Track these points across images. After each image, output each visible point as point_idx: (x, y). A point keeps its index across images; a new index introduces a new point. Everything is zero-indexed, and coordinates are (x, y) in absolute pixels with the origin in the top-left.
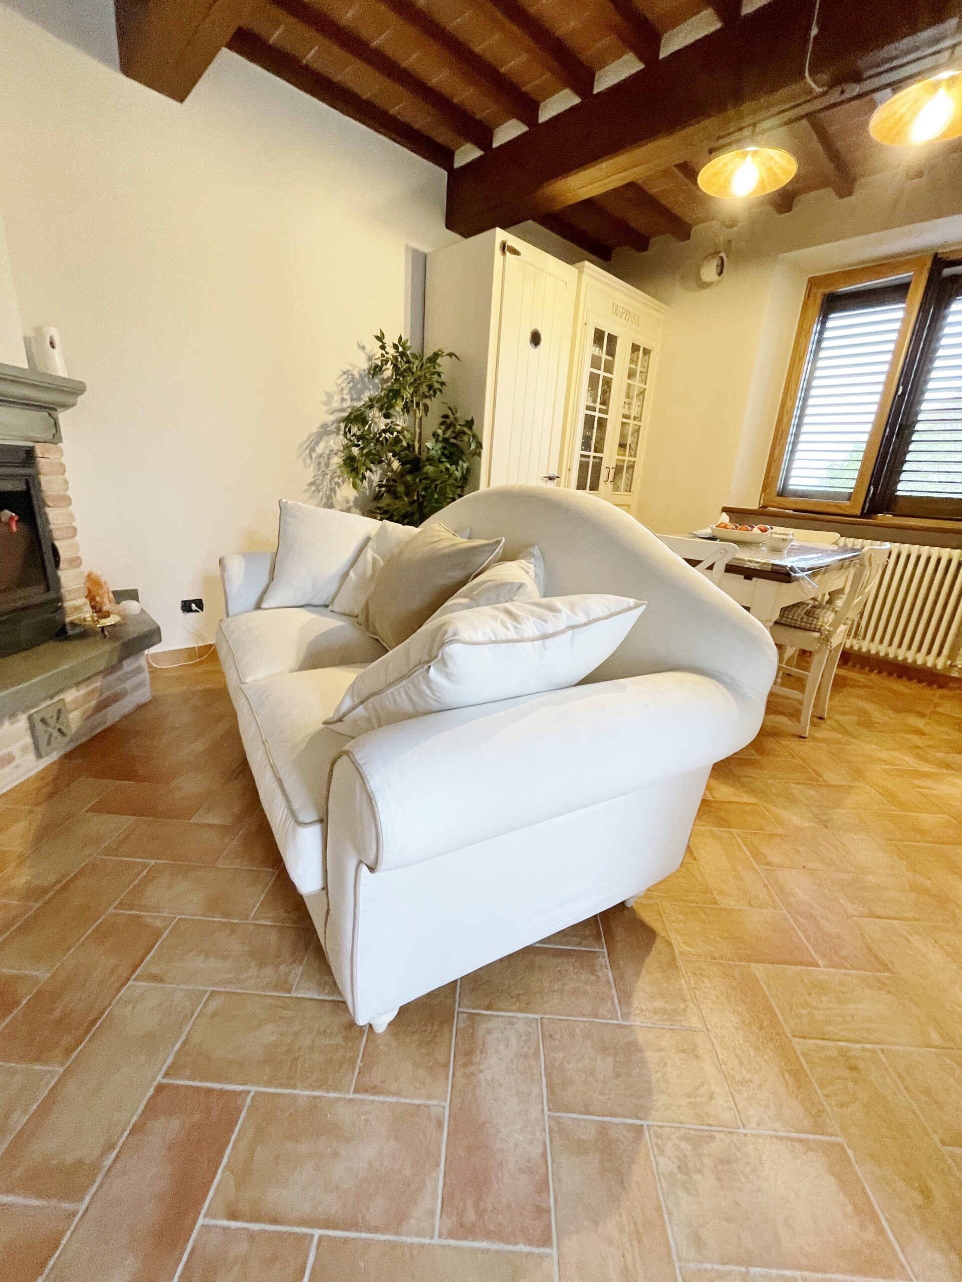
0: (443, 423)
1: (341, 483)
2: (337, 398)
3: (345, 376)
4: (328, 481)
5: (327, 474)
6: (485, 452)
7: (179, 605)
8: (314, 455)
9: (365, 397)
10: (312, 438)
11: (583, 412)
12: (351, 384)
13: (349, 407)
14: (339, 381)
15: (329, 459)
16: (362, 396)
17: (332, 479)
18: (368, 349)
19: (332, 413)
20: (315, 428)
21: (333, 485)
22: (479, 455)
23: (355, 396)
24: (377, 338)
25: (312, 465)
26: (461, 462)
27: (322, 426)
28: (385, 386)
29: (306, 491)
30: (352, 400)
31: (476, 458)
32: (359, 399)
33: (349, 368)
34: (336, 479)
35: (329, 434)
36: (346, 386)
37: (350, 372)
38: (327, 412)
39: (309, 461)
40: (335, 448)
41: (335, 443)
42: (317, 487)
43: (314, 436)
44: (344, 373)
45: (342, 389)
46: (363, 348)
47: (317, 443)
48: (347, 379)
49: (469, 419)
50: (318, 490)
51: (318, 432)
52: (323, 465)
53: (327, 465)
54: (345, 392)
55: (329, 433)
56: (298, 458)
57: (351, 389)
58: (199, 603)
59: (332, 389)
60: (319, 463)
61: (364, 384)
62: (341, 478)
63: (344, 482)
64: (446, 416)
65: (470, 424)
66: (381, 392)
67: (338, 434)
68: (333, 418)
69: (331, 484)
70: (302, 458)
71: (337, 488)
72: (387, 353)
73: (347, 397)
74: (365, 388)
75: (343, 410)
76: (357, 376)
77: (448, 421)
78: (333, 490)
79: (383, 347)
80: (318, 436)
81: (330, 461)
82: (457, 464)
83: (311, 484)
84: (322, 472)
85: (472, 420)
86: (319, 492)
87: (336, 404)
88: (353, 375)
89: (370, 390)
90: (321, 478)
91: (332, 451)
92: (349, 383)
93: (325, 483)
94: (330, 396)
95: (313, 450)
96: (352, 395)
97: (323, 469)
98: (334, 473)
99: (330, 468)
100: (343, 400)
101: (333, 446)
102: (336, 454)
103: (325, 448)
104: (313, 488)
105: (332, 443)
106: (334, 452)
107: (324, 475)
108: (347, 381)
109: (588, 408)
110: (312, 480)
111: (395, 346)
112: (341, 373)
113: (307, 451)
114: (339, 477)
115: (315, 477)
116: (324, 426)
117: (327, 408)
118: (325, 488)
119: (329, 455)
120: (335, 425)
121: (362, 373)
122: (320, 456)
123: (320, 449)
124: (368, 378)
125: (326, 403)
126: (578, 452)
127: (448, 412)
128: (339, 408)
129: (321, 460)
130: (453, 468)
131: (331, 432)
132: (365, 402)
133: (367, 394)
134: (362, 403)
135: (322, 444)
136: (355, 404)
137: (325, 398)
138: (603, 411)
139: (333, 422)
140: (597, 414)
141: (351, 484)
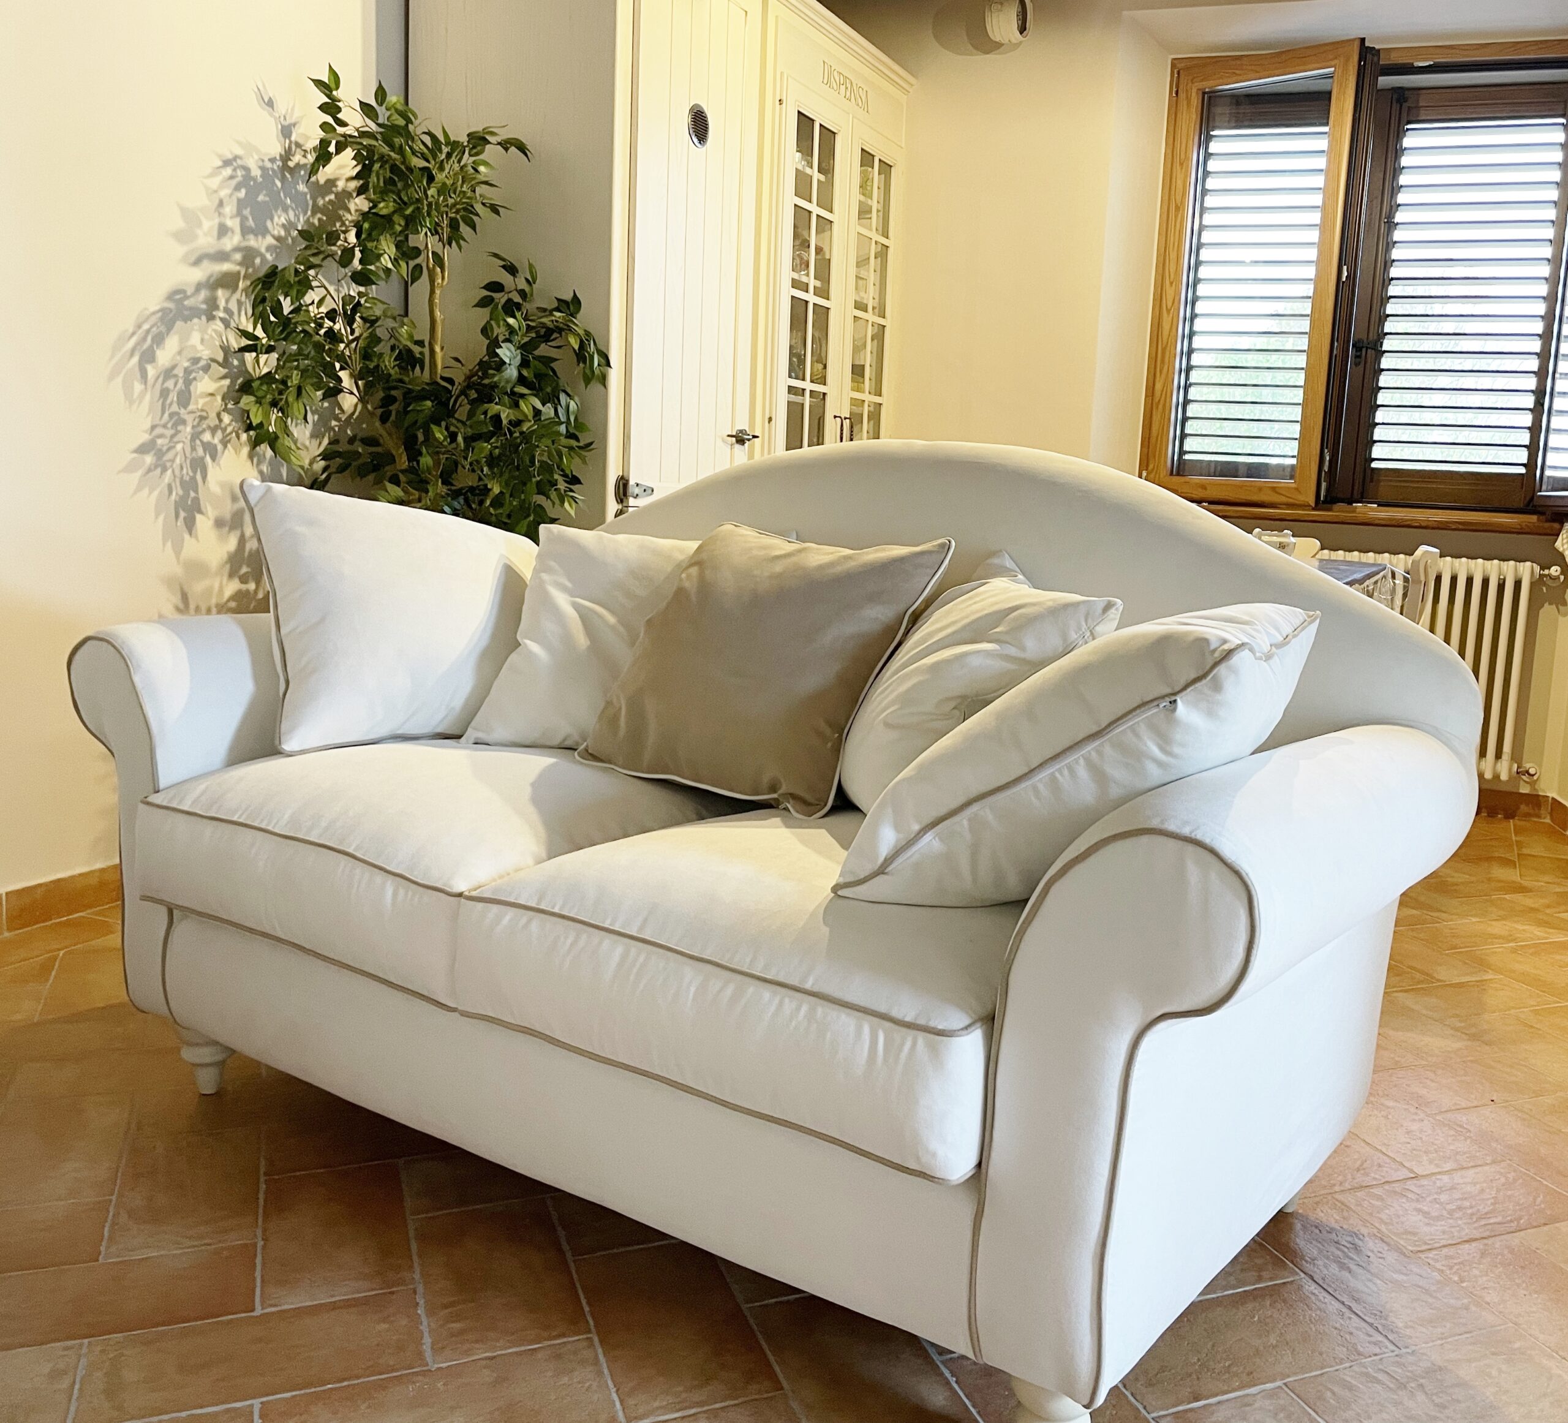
0: (484, 303)
1: (220, 447)
2: (210, 224)
3: (228, 171)
4: (188, 442)
5: (184, 422)
6: (615, 376)
8: (151, 371)
9: (277, 223)
10: (146, 327)
11: (787, 292)
12: (242, 193)
13: (237, 249)
14: (214, 183)
15: (188, 382)
16: (269, 224)
17: (195, 436)
18: (281, 107)
19: (197, 262)
20: (154, 301)
21: (200, 451)
22: (603, 380)
23: (251, 223)
24: (318, 83)
25: (148, 397)
26: (563, 397)
27: (170, 297)
28: (321, 202)
29: (129, 468)
30: (245, 231)
31: (595, 386)
32: (263, 231)
33: (239, 151)
34: (207, 437)
35: (187, 319)
36: (231, 196)
37: (239, 162)
38: (184, 259)
39: (138, 387)
40: (205, 353)
41: (202, 340)
42: (160, 454)
43: (154, 319)
44: (227, 163)
45: (221, 204)
46: (270, 103)
47: (159, 340)
48: (232, 177)
49: (568, 297)
50: (161, 466)
51: (162, 310)
52: (173, 397)
53: (185, 398)
54: (229, 209)
55: (192, 314)
56: (112, 377)
57: (241, 204)
59: (200, 200)
60: (164, 393)
61: (273, 194)
62: (219, 434)
63: (225, 443)
64: (495, 287)
65: (572, 306)
66: (314, 213)
67: (211, 318)
68: (198, 274)
69: (193, 449)
70: (119, 380)
71: (208, 459)
72: (343, 124)
73: (234, 224)
74: (278, 204)
75: (222, 256)
76: (256, 172)
77: (501, 298)
78: (199, 465)
79: (331, 108)
80: (162, 319)
81: (192, 388)
82: (556, 403)
83: (142, 449)
84: (171, 415)
85: (576, 301)
86: (164, 470)
87: (206, 240)
88: (247, 169)
89: (285, 210)
90: (169, 433)
91: (196, 361)
92: (237, 188)
93: (179, 447)
94: (187, 214)
95: (149, 357)
96: (243, 219)
97: (175, 408)
98: (202, 418)
99: (191, 407)
100: (223, 230)
101: (200, 347)
102: (206, 369)
103: (180, 353)
104: (149, 459)
105: (195, 339)
106: (202, 363)
107: (175, 425)
108: (234, 182)
109: (796, 284)
110: (146, 437)
111: (365, 107)
112: (220, 163)
113: (135, 359)
114: (213, 430)
115: (153, 427)
116: (177, 295)
117: (180, 250)
118: (178, 461)
119: (187, 371)
120: (203, 294)
121: (269, 165)
122: (168, 373)
123: (165, 356)
124: (283, 179)
125: (180, 237)
126: (784, 380)
127: (506, 278)
128: (212, 251)
129: (170, 384)
130: (548, 410)
131: (195, 313)
132: (278, 239)
133: (280, 218)
134: (270, 240)
135: (172, 343)
136: (252, 242)
137: (180, 224)
138: (823, 292)
139: (199, 287)
140: (811, 298)
141: (246, 450)
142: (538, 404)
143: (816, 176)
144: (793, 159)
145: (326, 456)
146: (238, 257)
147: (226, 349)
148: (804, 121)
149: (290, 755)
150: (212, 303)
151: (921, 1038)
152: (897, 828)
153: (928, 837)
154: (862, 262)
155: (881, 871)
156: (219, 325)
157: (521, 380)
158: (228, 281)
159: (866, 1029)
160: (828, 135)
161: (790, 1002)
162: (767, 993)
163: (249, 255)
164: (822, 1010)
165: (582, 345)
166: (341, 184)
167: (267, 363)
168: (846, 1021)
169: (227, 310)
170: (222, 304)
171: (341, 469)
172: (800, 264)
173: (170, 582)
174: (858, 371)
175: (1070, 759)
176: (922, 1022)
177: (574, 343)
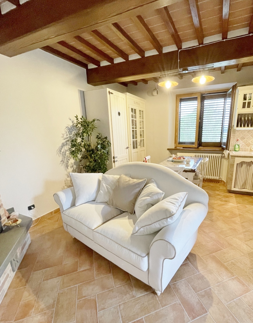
0: (97, 138)
1: (70, 159)
2: (65, 135)
3: (67, 128)
5: (65, 157)
6: (112, 145)
7: (27, 208)
8: (61, 153)
9: (73, 133)
10: (60, 148)
11: (132, 129)
12: (69, 130)
13: (69, 137)
14: (65, 130)
15: (65, 153)
17: (67, 158)
18: (72, 119)
19: (65, 139)
20: (60, 145)
21: (68, 160)
22: (110, 146)
23: (70, 133)
24: (75, 117)
26: (106, 149)
27: (62, 144)
28: (78, 129)
29: (60, 164)
30: (70, 134)
32: (71, 134)
33: (68, 126)
35: (64, 146)
38: (63, 140)
39: (60, 155)
40: (67, 149)
42: (63, 161)
44: (66, 127)
45: (66, 132)
46: (70, 119)
47: (62, 149)
49: (106, 137)
50: (64, 162)
51: (62, 146)
52: (64, 155)
54: (67, 133)
57: (69, 132)
58: (33, 206)
59: (64, 132)
60: (63, 155)
61: (72, 130)
64: (98, 136)
65: (106, 138)
66: (77, 131)
68: (65, 141)
70: (58, 154)
72: (79, 121)
73: (68, 134)
75: (67, 138)
76: (70, 128)
77: (99, 137)
78: (68, 161)
79: (77, 119)
82: (105, 150)
83: (61, 161)
85: (107, 137)
87: (65, 137)
89: (74, 131)
90: (64, 159)
91: (66, 150)
92: (68, 130)
94: (63, 135)
95: (61, 151)
98: (67, 156)
100: (67, 135)
104: (62, 162)
105: (65, 148)
110: (61, 160)
111: (81, 119)
113: (59, 152)
114: (69, 157)
116: (63, 144)
117: (63, 138)
120: (66, 143)
121: (71, 126)
122: (63, 152)
123: (62, 151)
124: (73, 127)
125: (62, 137)
126: (132, 140)
127: (98, 135)
128: (66, 138)
129: (63, 153)
130: (104, 151)
131: (65, 145)
132: (73, 134)
133: (73, 132)
134: (72, 135)
135: (63, 149)
136: (70, 135)
137: (62, 136)
138: (136, 128)
139: (65, 142)
140: (134, 129)
141: (73, 158)
142: (103, 150)
143: (134, 114)
144: (131, 113)
145: (82, 158)
146: (69, 138)
147: (69, 148)
148: (132, 109)
149: (77, 206)
150: (67, 143)
151: (141, 257)
152: (138, 227)
153: (142, 228)
154: (140, 122)
155: (137, 232)
156: (68, 146)
157: (101, 148)
158: (68, 141)
159: (135, 255)
160: (135, 110)
161: (127, 250)
162: (124, 249)
163: (70, 137)
164: (130, 252)
165: (108, 143)
166: (80, 126)
167: (74, 149)
168: (132, 254)
169: (69, 144)
170: (68, 143)
171: (83, 158)
172: (133, 125)
173: (66, 175)
174: (141, 135)
175: (156, 223)
176: (140, 255)
177: (107, 143)
